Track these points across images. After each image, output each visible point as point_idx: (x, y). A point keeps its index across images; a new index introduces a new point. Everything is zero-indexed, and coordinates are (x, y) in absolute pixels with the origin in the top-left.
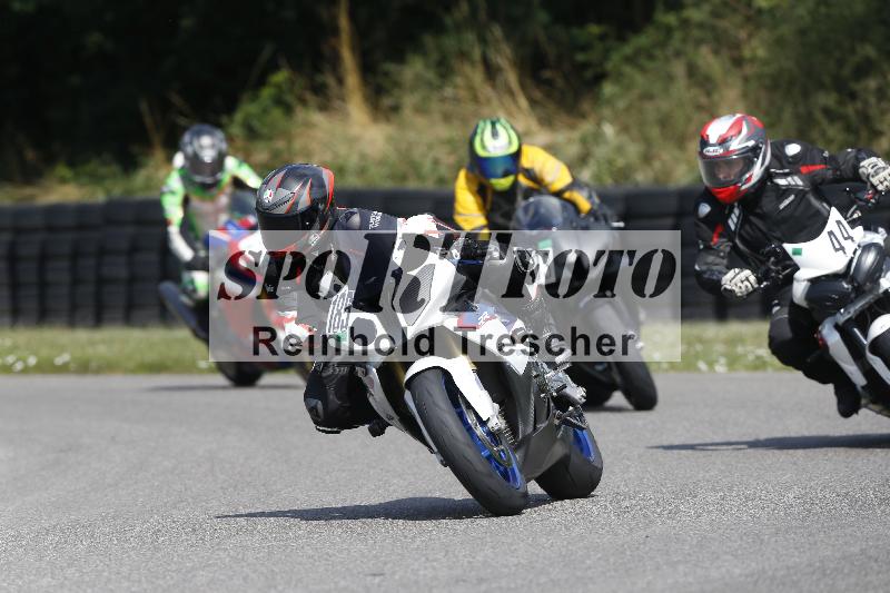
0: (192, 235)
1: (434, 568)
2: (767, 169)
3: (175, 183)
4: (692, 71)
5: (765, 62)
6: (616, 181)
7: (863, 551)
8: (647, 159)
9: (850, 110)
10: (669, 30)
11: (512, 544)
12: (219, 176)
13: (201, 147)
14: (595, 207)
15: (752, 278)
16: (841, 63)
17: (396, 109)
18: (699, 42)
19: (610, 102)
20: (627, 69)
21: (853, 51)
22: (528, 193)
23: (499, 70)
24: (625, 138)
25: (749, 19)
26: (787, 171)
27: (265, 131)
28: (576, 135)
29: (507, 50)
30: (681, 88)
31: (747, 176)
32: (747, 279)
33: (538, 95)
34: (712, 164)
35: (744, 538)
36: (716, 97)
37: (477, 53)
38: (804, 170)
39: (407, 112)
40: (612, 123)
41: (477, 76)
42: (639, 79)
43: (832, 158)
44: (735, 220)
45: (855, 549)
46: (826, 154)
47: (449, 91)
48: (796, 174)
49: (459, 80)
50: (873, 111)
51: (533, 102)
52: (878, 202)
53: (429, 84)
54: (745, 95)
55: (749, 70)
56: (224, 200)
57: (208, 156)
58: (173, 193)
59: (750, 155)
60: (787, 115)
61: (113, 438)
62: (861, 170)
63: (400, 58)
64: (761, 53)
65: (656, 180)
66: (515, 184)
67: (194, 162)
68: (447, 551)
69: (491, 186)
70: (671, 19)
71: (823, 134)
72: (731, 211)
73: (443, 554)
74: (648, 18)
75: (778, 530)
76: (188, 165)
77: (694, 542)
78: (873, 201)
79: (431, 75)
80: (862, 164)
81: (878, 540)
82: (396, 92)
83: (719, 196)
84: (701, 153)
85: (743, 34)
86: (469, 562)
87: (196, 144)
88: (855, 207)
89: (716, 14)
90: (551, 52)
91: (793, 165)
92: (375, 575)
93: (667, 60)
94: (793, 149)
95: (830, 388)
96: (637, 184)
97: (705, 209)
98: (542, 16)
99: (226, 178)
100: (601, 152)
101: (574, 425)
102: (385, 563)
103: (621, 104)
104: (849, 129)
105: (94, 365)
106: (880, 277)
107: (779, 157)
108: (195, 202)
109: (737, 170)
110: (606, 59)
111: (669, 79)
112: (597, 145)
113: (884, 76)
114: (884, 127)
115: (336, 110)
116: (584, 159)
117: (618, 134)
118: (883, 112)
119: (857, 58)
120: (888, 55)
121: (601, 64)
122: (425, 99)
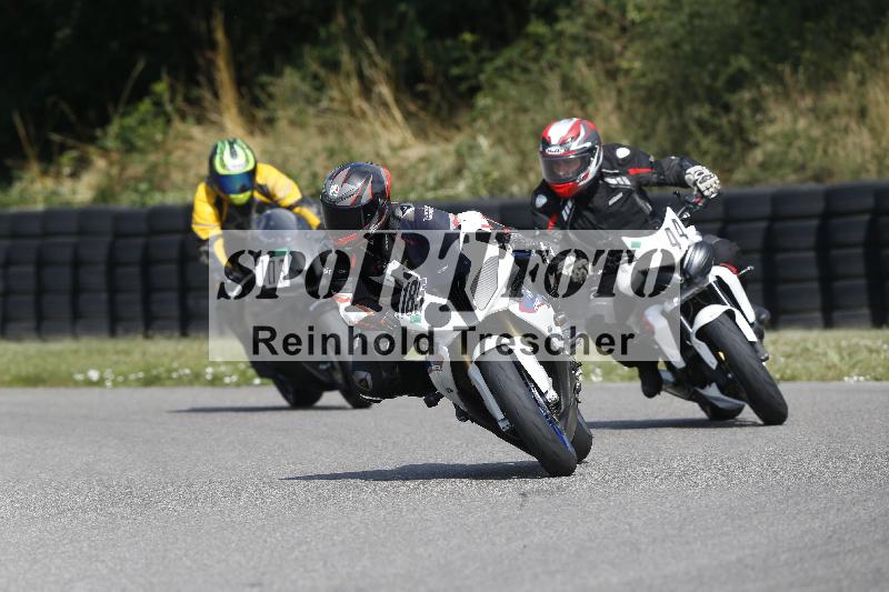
1: (312, 578)
2: (600, 169)
5: (642, 74)
6: (492, 194)
8: (522, 171)
9: (724, 121)
10: (539, 44)
11: (389, 554)
16: (714, 76)
17: (271, 121)
18: (573, 55)
19: (485, 114)
20: (502, 84)
21: (726, 63)
24: (500, 150)
25: (624, 29)
26: (617, 171)
27: (140, 143)
28: (451, 147)
30: (556, 101)
31: (583, 175)
33: (412, 107)
34: (552, 163)
38: (632, 171)
39: (282, 124)
40: (486, 136)
41: (353, 89)
42: (513, 92)
43: (657, 164)
44: (568, 211)
47: (325, 103)
48: (624, 175)
49: (335, 93)
50: (747, 123)
51: (408, 116)
53: (306, 97)
54: (619, 107)
55: (622, 82)
59: (587, 154)
60: (662, 126)
62: (686, 177)
63: (275, 71)
64: (637, 65)
68: (325, 562)
69: (230, 201)
71: (697, 144)
72: (565, 204)
73: (322, 563)
78: (700, 204)
79: (305, 88)
80: (688, 171)
82: (271, 105)
83: (557, 191)
84: (544, 153)
85: (617, 46)
86: (348, 573)
88: (685, 208)
89: (588, 27)
90: (429, 67)
91: (622, 167)
93: (542, 72)
94: (622, 153)
96: (512, 195)
97: (543, 200)
98: (421, 33)
100: (476, 164)
102: (263, 574)
103: (496, 116)
104: (722, 140)
106: (708, 272)
107: (610, 159)
109: (574, 169)
110: (481, 71)
111: (543, 91)
112: (472, 156)
113: (758, 87)
114: (759, 139)
115: (213, 123)
116: (458, 172)
117: (492, 146)
118: (758, 124)
119: (731, 70)
120: (763, 67)
121: (476, 76)
122: (301, 112)
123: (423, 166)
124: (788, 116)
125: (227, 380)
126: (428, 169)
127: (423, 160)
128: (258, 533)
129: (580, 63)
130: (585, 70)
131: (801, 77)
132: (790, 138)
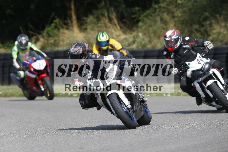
0: (19, 62)
1: (96, 147)
2: (181, 43)
3: (15, 48)
4: (162, 19)
5: (181, 17)
6: (142, 47)
7: (205, 142)
8: (150, 42)
9: (202, 29)
10: (156, 9)
11: (115, 140)
12: (27, 47)
13: (22, 40)
14: (128, 54)
15: (177, 70)
16: (200, 17)
17: (86, 29)
18: (163, 12)
19: (141, 27)
20: (145, 19)
21: (203, 14)
22: (111, 50)
23: (112, 19)
24: (144, 37)
25: (176, 6)
26: (186, 44)
27: (52, 35)
28: (132, 36)
29: (115, 14)
30: (159, 24)
31: (176, 45)
32: (176, 70)
33: (122, 25)
34: (167, 42)
35: (175, 139)
36: (168, 26)
37: (106, 15)
38: (190, 43)
39: (89, 30)
40: (141, 33)
41: (107, 21)
42: (148, 21)
43: (197, 41)
44: (173, 56)
45: (204, 142)
46: (195, 40)
47: (99, 24)
48: (188, 45)
49: (102, 22)
50: (208, 30)
51: (121, 28)
52: (209, 52)
53: (95, 23)
54: (175, 25)
55: (176, 19)
56: (28, 53)
57: (24, 42)
58: (15, 51)
59: (177, 40)
60: (186, 30)
61: (13, 113)
62: (204, 44)
63: (87, 16)
64: (179, 15)
65: (152, 47)
66: (108, 48)
67: (20, 43)
68: (99, 142)
69: (102, 49)
70: (156, 6)
71: (195, 35)
72: (172, 53)
73: (98, 143)
74: (150, 6)
75: (184, 137)
76: (19, 44)
77: (162, 140)
78: (208, 52)
79: (95, 20)
80: (205, 43)
81: (209, 139)
82: (86, 25)
83: (169, 50)
84: (165, 39)
85: (175, 10)
86: (105, 145)
87: (21, 39)
88: (203, 53)
89: (168, 5)
90: (126, 15)
91: (187, 42)
92: (80, 148)
93: (155, 16)
94: (187, 38)
95: (195, 98)
96: (147, 48)
97: (165, 53)
98: (124, 6)
99: (28, 48)
100: (138, 40)
101: (145, 107)
102: (83, 145)
103: (144, 28)
104: (202, 34)
105: (8, 95)
106: (209, 71)
107: (184, 41)
108: (21, 54)
109: (173, 43)
110: (140, 16)
111: (156, 21)
112: (137, 38)
113: (211, 21)
114: (211, 34)
115: (71, 29)
116: (134, 42)
117: (143, 35)
118: (211, 30)
119: (204, 16)
120: (212, 15)
121: (138, 18)
122: (93, 27)
123: (125, 40)
124: (218, 28)
125: (74, 95)
126: (126, 41)
127: (125, 39)
128: (82, 135)
129: (165, 14)
130: (167, 16)
131: (222, 18)
132: (219, 34)
